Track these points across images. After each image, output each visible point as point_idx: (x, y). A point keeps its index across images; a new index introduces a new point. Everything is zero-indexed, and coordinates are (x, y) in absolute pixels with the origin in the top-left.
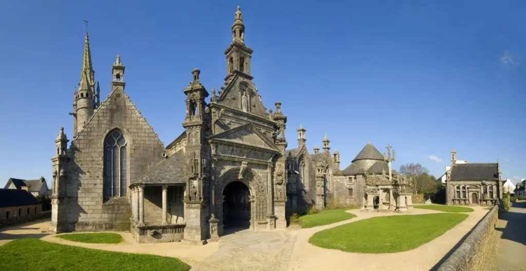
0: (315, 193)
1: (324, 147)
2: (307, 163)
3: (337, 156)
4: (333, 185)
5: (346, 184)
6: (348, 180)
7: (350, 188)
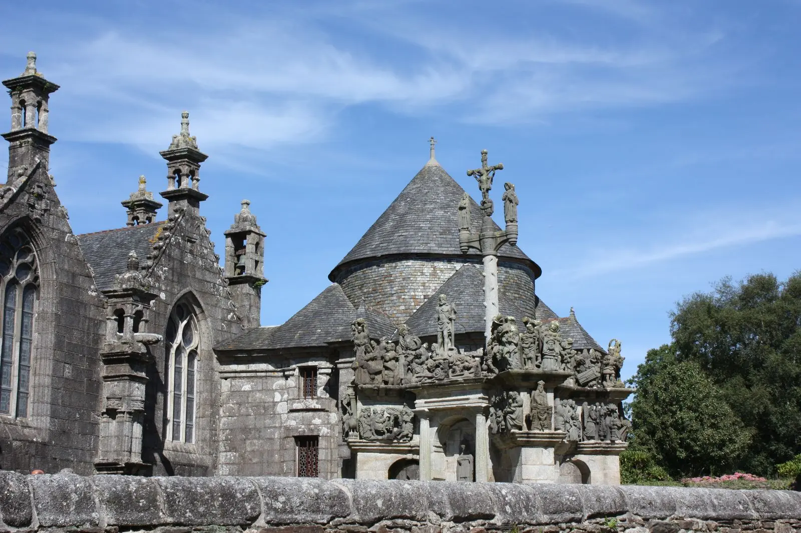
0: (94, 451)
1: (172, 187)
2: (47, 275)
3: (249, 242)
4: (214, 416)
5: (282, 408)
6: (295, 381)
7: (303, 430)
